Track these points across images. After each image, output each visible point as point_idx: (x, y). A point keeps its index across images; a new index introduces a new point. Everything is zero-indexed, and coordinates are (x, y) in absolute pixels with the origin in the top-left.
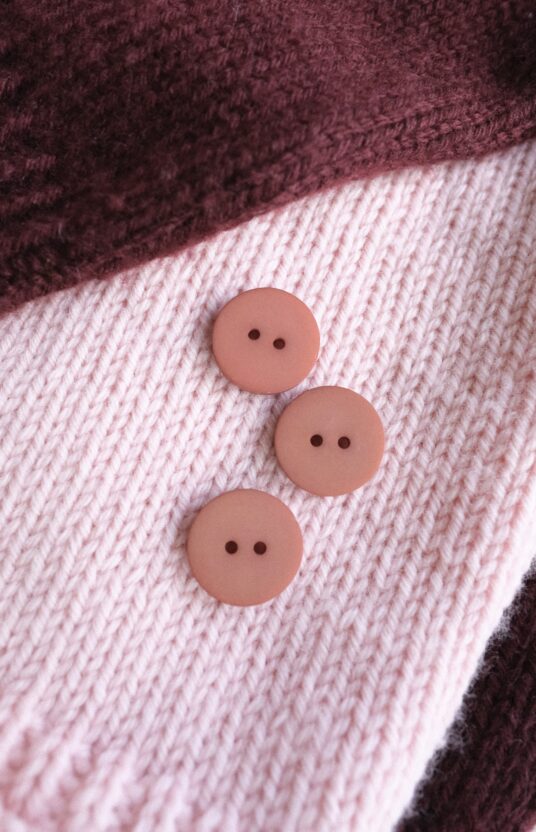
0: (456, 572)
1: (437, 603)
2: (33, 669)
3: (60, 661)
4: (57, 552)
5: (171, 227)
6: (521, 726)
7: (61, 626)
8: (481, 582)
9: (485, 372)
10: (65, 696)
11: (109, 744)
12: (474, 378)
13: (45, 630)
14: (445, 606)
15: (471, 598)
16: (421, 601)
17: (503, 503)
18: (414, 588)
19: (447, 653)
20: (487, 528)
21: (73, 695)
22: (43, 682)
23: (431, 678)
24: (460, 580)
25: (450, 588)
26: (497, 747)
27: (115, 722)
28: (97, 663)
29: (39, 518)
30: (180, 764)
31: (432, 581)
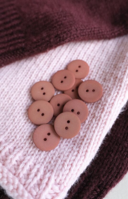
0: (98, 118)
1: (93, 125)
2: (5, 130)
3: (11, 130)
4: (14, 108)
5: (44, 45)
6: (114, 157)
7: (12, 123)
8: (104, 121)
9: (107, 77)
10: (10, 137)
11: (18, 148)
12: (105, 79)
13: (9, 123)
14: (95, 125)
15: (101, 124)
16: (90, 125)
17: (110, 103)
18: (89, 122)
19: (95, 136)
20: (106, 108)
21: (12, 137)
22: (6, 133)
23: (90, 141)
24: (99, 120)
25: (97, 122)
26: (108, 162)
27: (20, 144)
28: (18, 131)
29: (12, 101)
30: (33, 155)
31: (93, 120)
